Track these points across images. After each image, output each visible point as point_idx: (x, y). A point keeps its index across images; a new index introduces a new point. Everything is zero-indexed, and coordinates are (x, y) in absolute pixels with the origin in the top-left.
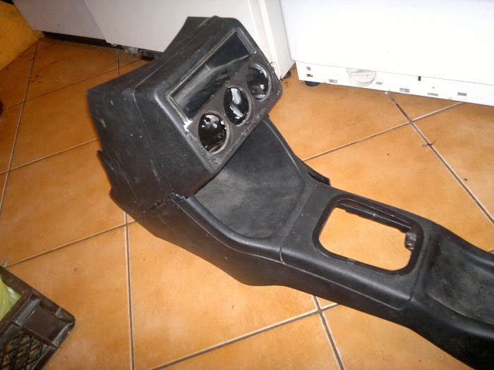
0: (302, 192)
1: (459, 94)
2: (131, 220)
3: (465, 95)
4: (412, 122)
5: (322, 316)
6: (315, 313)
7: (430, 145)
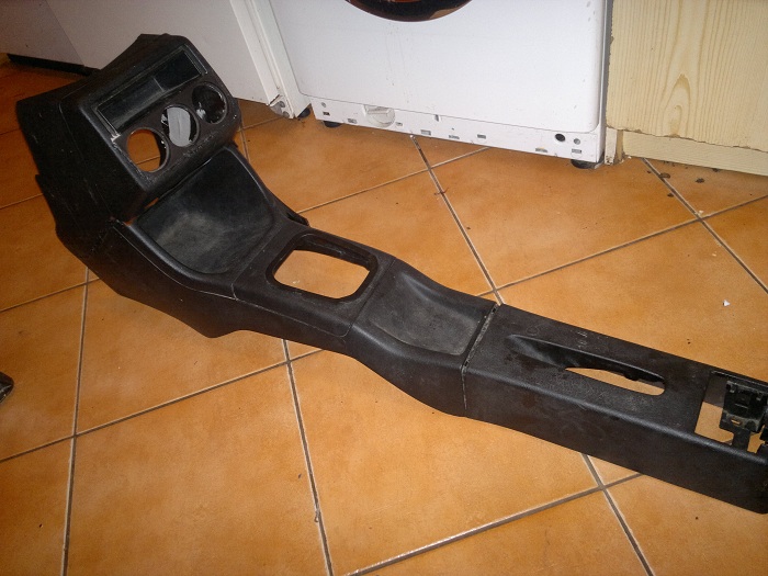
0: (268, 231)
1: (480, 136)
2: (93, 277)
3: (484, 137)
4: (430, 169)
5: (289, 366)
6: (283, 364)
7: (442, 193)
